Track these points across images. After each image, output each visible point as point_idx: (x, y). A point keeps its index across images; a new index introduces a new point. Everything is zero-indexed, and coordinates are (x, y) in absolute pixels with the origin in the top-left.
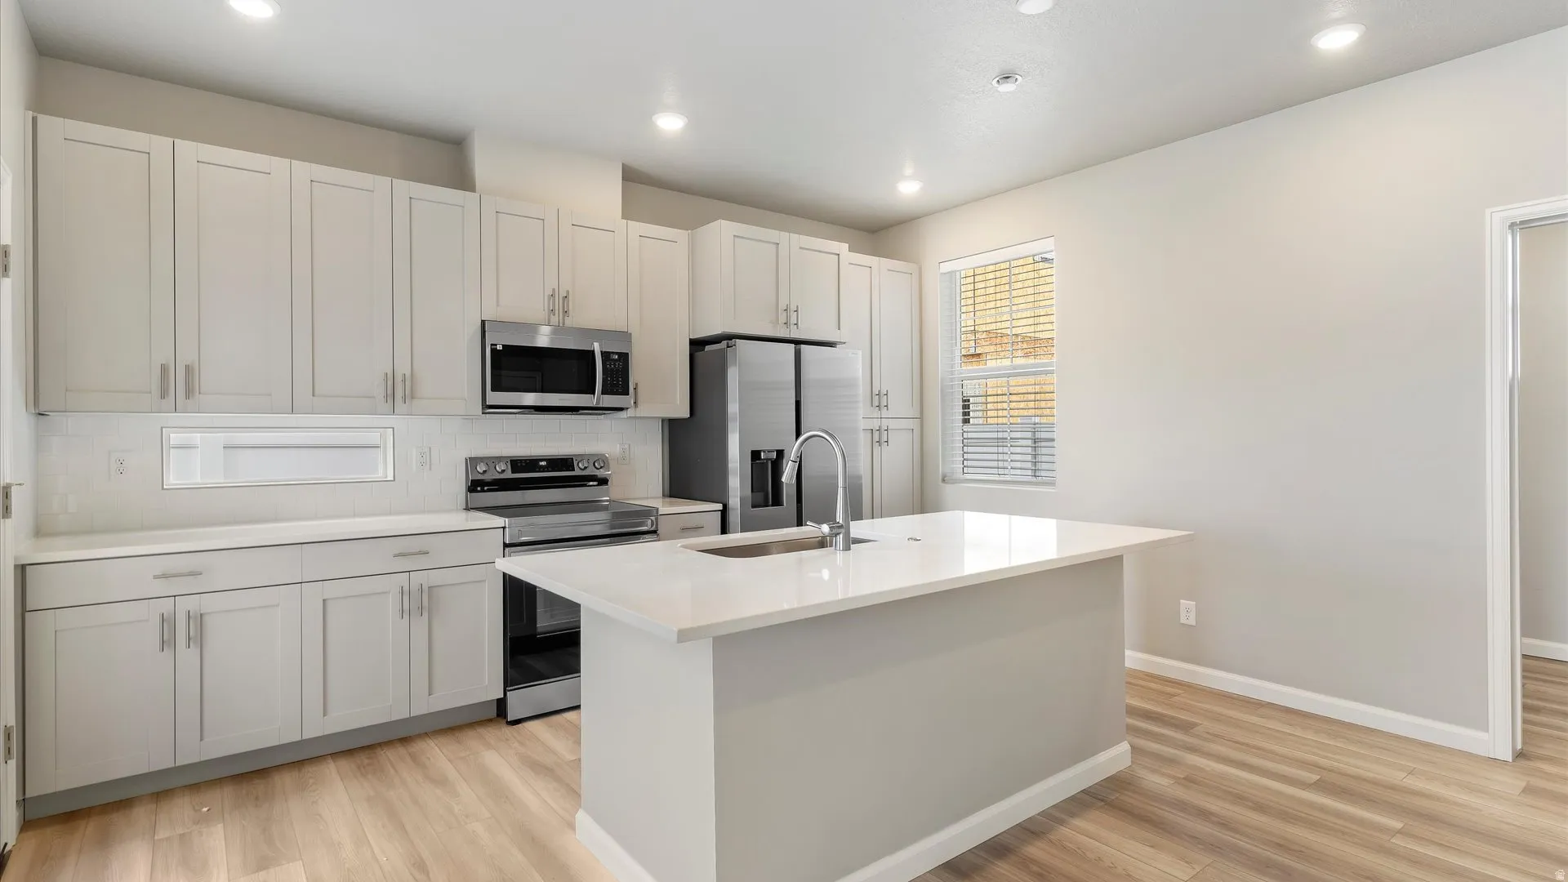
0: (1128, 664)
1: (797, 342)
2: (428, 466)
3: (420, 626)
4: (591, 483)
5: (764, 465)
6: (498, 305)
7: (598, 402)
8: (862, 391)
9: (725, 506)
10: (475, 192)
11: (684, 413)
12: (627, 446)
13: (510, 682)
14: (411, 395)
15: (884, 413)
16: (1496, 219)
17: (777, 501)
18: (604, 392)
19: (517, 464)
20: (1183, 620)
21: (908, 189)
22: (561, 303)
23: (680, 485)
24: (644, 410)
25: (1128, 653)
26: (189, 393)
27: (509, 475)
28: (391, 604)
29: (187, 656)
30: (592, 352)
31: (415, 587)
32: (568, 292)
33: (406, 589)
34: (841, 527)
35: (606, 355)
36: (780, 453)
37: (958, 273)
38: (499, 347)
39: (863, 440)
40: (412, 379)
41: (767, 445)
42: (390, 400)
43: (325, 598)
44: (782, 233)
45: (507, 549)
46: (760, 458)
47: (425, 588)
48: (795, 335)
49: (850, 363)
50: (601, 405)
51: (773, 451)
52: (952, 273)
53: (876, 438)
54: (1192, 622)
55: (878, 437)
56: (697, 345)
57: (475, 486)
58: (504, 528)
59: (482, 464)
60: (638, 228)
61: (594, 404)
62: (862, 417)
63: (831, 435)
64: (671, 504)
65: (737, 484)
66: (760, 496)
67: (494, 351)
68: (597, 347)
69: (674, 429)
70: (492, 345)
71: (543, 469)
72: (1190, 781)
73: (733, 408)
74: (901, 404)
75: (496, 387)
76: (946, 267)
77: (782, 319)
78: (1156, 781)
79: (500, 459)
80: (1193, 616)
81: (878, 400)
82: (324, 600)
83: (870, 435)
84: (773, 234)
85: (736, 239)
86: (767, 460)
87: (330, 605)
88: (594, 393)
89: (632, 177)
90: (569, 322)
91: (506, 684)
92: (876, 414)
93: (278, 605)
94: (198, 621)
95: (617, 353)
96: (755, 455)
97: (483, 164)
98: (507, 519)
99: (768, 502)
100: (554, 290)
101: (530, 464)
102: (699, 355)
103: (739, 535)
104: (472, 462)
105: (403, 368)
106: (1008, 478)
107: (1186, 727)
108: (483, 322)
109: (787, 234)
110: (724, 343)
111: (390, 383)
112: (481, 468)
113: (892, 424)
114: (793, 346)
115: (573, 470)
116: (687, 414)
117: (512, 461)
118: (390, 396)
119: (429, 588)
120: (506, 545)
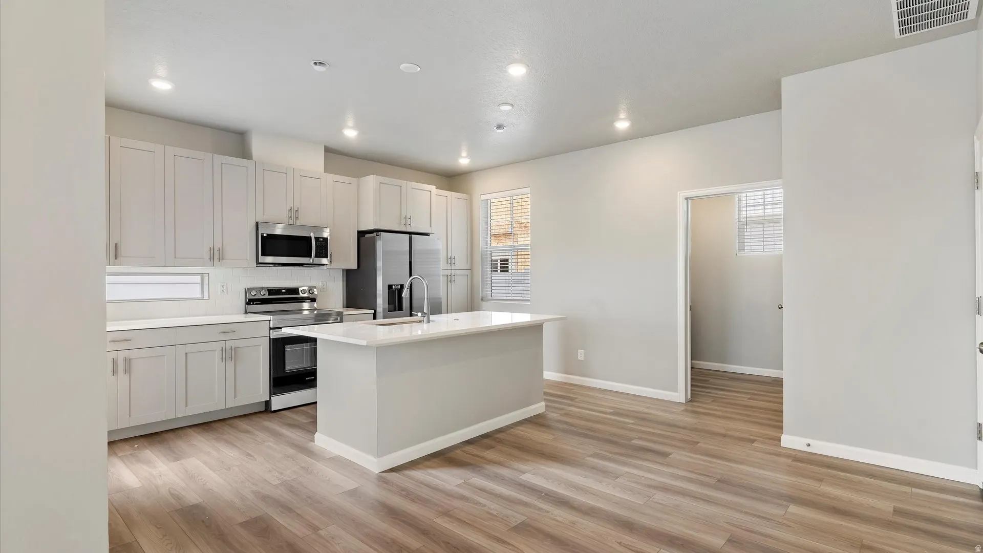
1: (410, 233)
2: (226, 292)
3: (230, 365)
4: (307, 301)
5: (394, 292)
6: (264, 215)
7: (313, 261)
8: (443, 255)
9: (375, 311)
10: (252, 160)
11: (354, 266)
12: (321, 282)
13: (272, 393)
14: (222, 258)
15: (453, 267)
16: (682, 195)
17: (400, 309)
18: (316, 256)
19: (271, 291)
20: (579, 358)
21: (464, 162)
22: (295, 213)
23: (351, 302)
24: (334, 265)
25: (545, 372)
26: (116, 257)
27: (267, 296)
28: (217, 355)
29: (124, 379)
30: (311, 237)
31: (228, 348)
32: (298, 208)
33: (224, 349)
34: (426, 314)
35: (317, 239)
36: (402, 286)
37: (489, 201)
38: (265, 235)
39: (442, 280)
40: (221, 251)
41: (396, 282)
42: (212, 260)
43: (187, 352)
44: (403, 181)
45: (271, 331)
46: (392, 288)
47: (233, 347)
48: (409, 230)
49: (437, 242)
50: (314, 263)
51: (398, 285)
52: (486, 200)
53: (449, 280)
54: (582, 359)
55: (450, 279)
56: (361, 234)
57: (250, 302)
58: (270, 321)
59: (254, 291)
60: (332, 177)
61: (311, 262)
62: (442, 268)
63: (422, 277)
64: (347, 310)
65: (381, 301)
66: (392, 306)
67: (262, 237)
68: (312, 235)
69: (348, 273)
70: (261, 234)
71: (284, 294)
72: (566, 414)
73: (379, 264)
74: (461, 263)
75: (264, 254)
76: (483, 197)
77: (403, 222)
78: (553, 415)
79: (263, 289)
80: (583, 356)
81: (451, 261)
82: (186, 353)
83: (446, 278)
84: (398, 182)
85: (381, 184)
86: (396, 289)
87: (189, 355)
88: (311, 258)
89: (327, 150)
90: (298, 223)
91: (270, 394)
92: (449, 267)
93: (165, 355)
94: (128, 362)
95: (322, 238)
96: (390, 287)
97: (257, 147)
98: (271, 316)
99: (396, 309)
100: (291, 207)
101: (277, 291)
102: (362, 239)
103: (382, 320)
104: (248, 290)
105: (218, 245)
106: (510, 298)
107: (572, 399)
108: (257, 223)
109: (405, 182)
110: (375, 233)
111: (212, 252)
112: (253, 293)
113: (458, 272)
114: (408, 235)
115: (299, 294)
116: (356, 268)
117: (268, 290)
118: (212, 258)
119: (235, 348)
120: (271, 329)
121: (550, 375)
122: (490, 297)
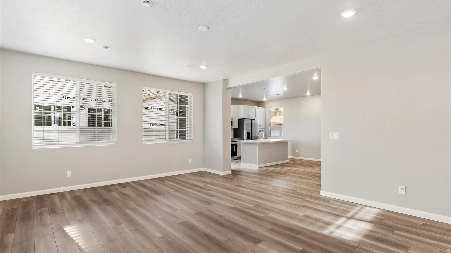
0: (289, 157)
8: (258, 125)
9: (243, 139)
15: (260, 128)
17: (249, 138)
20: (297, 152)
21: (265, 99)
23: (235, 137)
25: (289, 156)
36: (250, 133)
48: (251, 118)
49: (257, 122)
52: (269, 109)
60: (233, 106)
62: (258, 129)
65: (245, 137)
66: (247, 138)
69: (235, 130)
73: (245, 127)
74: (263, 127)
76: (268, 108)
77: (250, 116)
81: (260, 126)
83: (259, 131)
84: (248, 106)
85: (245, 107)
96: (247, 133)
102: (239, 121)
106: (276, 136)
109: (250, 106)
110: (243, 120)
114: (251, 120)
121: (290, 157)
122: (270, 136)
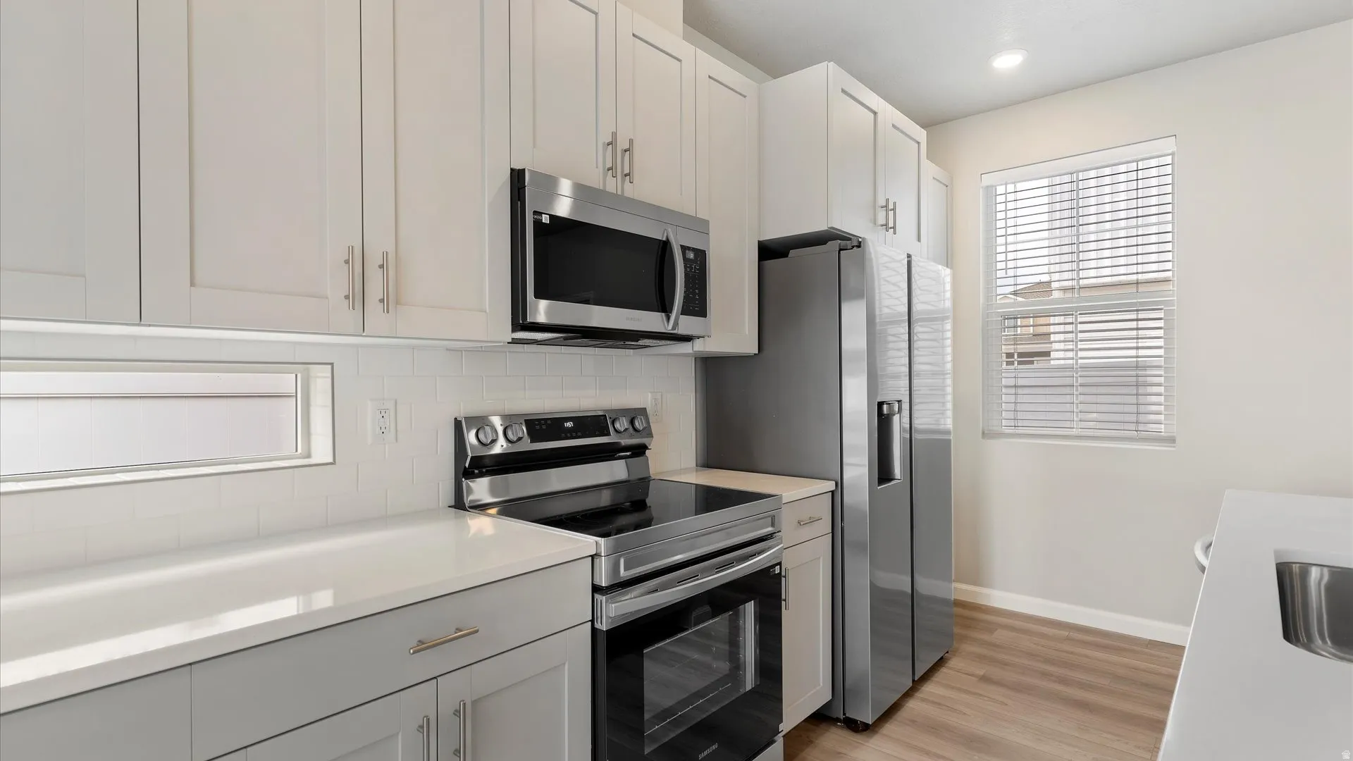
2: (392, 434)
6: (534, 146)
7: (673, 326)
9: (840, 484)
11: (751, 347)
12: (659, 396)
14: (395, 297)
18: (686, 311)
19: (535, 426)
22: (620, 157)
23: (718, 450)
27: (527, 445)
30: (670, 245)
31: (447, 708)
32: (631, 141)
33: (433, 721)
35: (686, 253)
36: (900, 405)
42: (357, 306)
44: (879, 99)
46: (882, 413)
50: (677, 331)
51: (895, 403)
56: (769, 252)
57: (473, 468)
58: (594, 556)
60: (707, 63)
61: (668, 328)
67: (538, 225)
68: (672, 237)
70: (535, 213)
71: (569, 434)
75: (541, 292)
88: (672, 313)
90: (632, 191)
95: (697, 251)
96: (880, 408)
101: (552, 424)
105: (379, 244)
108: (515, 173)
109: (883, 102)
111: (358, 270)
112: (486, 435)
115: (608, 434)
116: (754, 350)
117: (526, 421)
118: (358, 297)
119: (474, 703)
120: (596, 589)
